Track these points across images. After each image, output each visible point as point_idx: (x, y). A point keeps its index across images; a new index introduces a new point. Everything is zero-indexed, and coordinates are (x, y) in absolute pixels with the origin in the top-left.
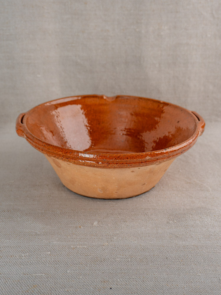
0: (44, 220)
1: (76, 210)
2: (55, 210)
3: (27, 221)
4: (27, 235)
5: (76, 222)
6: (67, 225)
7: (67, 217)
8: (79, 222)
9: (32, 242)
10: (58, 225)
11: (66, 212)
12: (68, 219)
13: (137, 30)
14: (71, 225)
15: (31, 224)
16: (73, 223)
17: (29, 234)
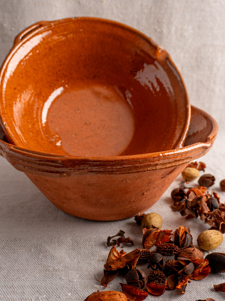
0: (61, 252)
1: (97, 238)
2: (73, 238)
3: (42, 253)
4: (42, 271)
5: (98, 254)
6: (88, 257)
7: (88, 247)
8: (101, 253)
9: (50, 280)
10: (78, 258)
11: (86, 241)
12: (89, 249)
13: (158, 30)
14: (92, 258)
15: (46, 257)
16: (95, 255)
17: (44, 270)
